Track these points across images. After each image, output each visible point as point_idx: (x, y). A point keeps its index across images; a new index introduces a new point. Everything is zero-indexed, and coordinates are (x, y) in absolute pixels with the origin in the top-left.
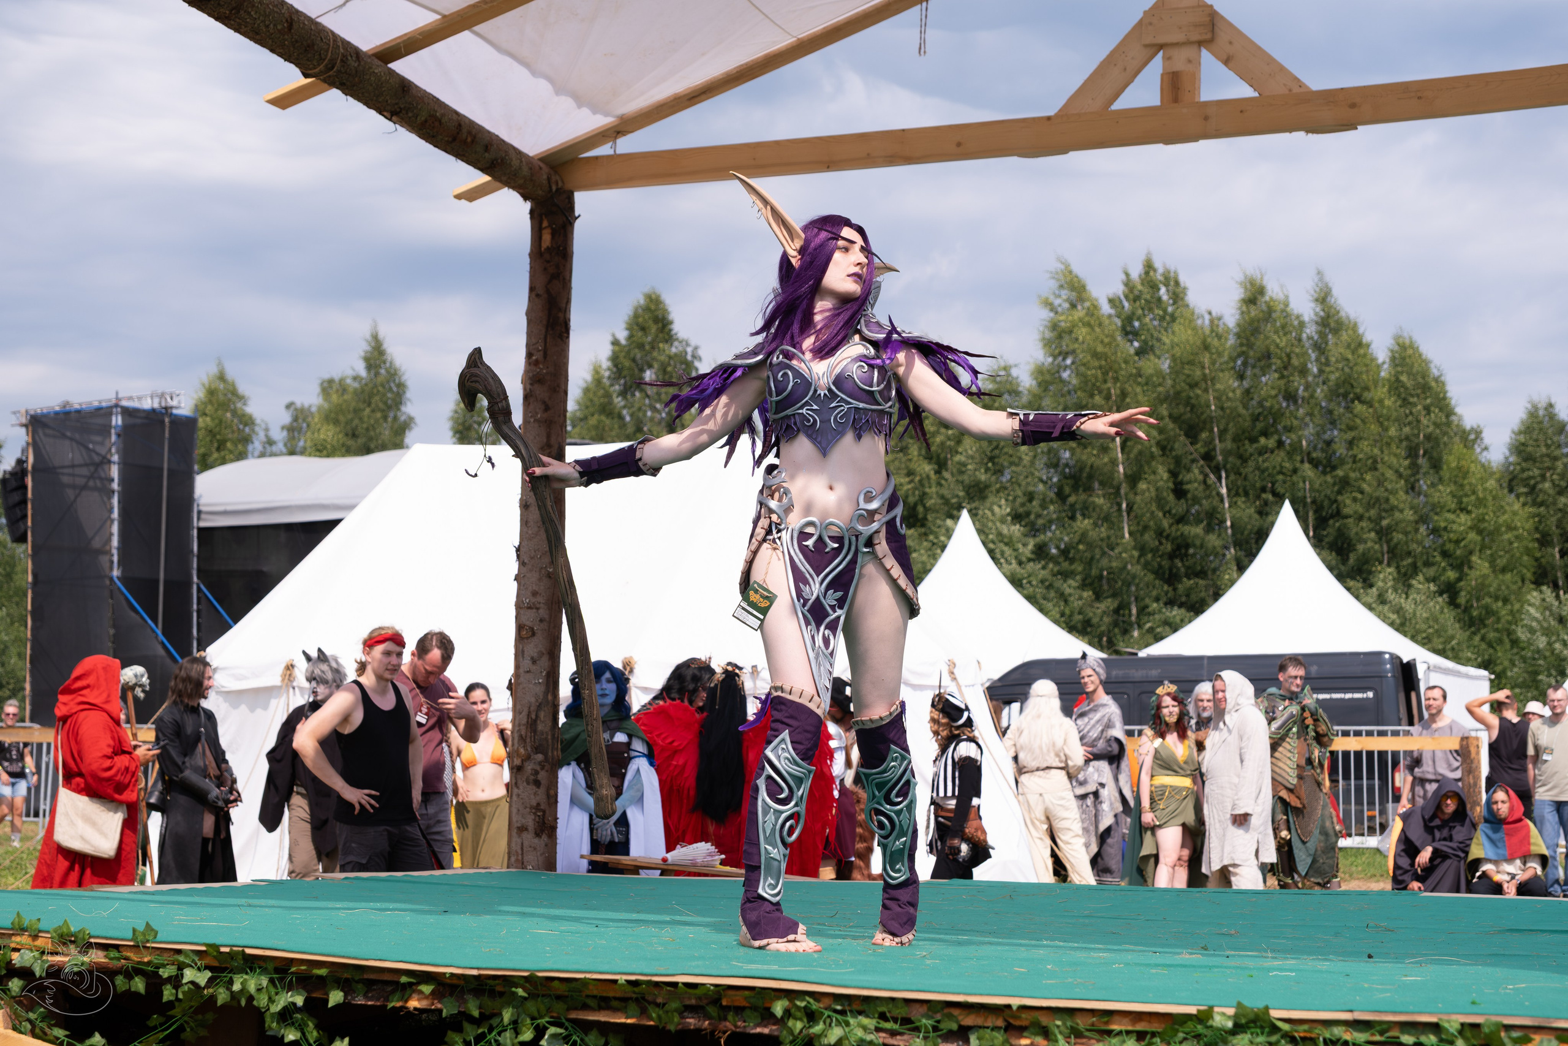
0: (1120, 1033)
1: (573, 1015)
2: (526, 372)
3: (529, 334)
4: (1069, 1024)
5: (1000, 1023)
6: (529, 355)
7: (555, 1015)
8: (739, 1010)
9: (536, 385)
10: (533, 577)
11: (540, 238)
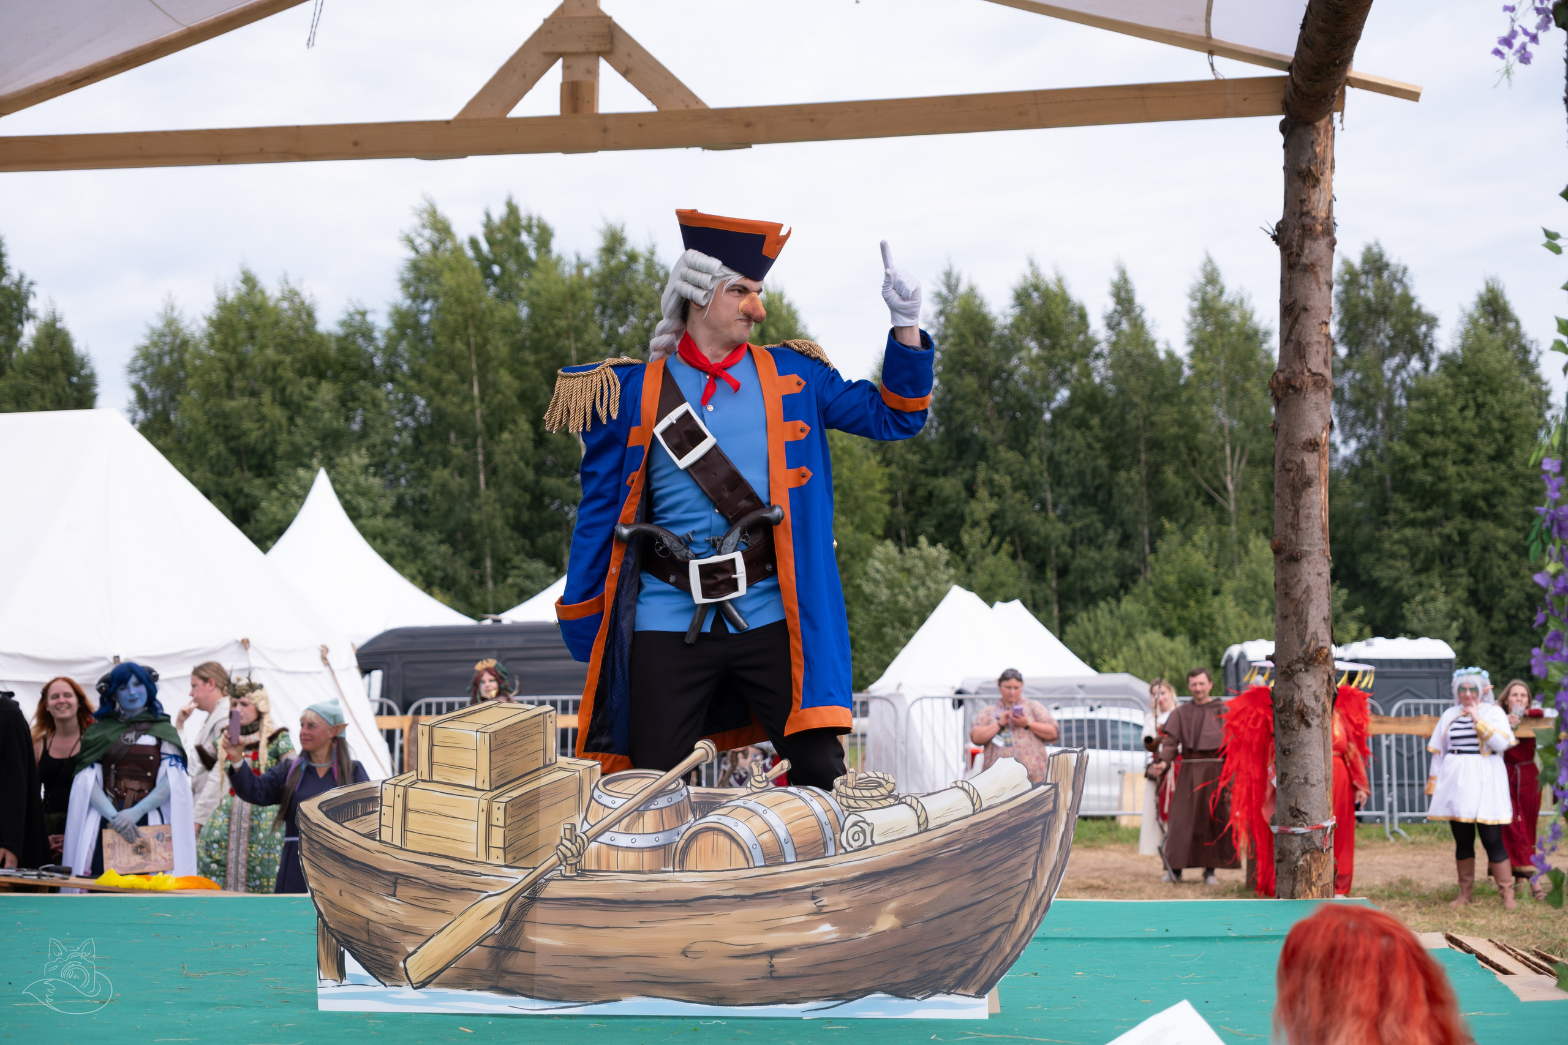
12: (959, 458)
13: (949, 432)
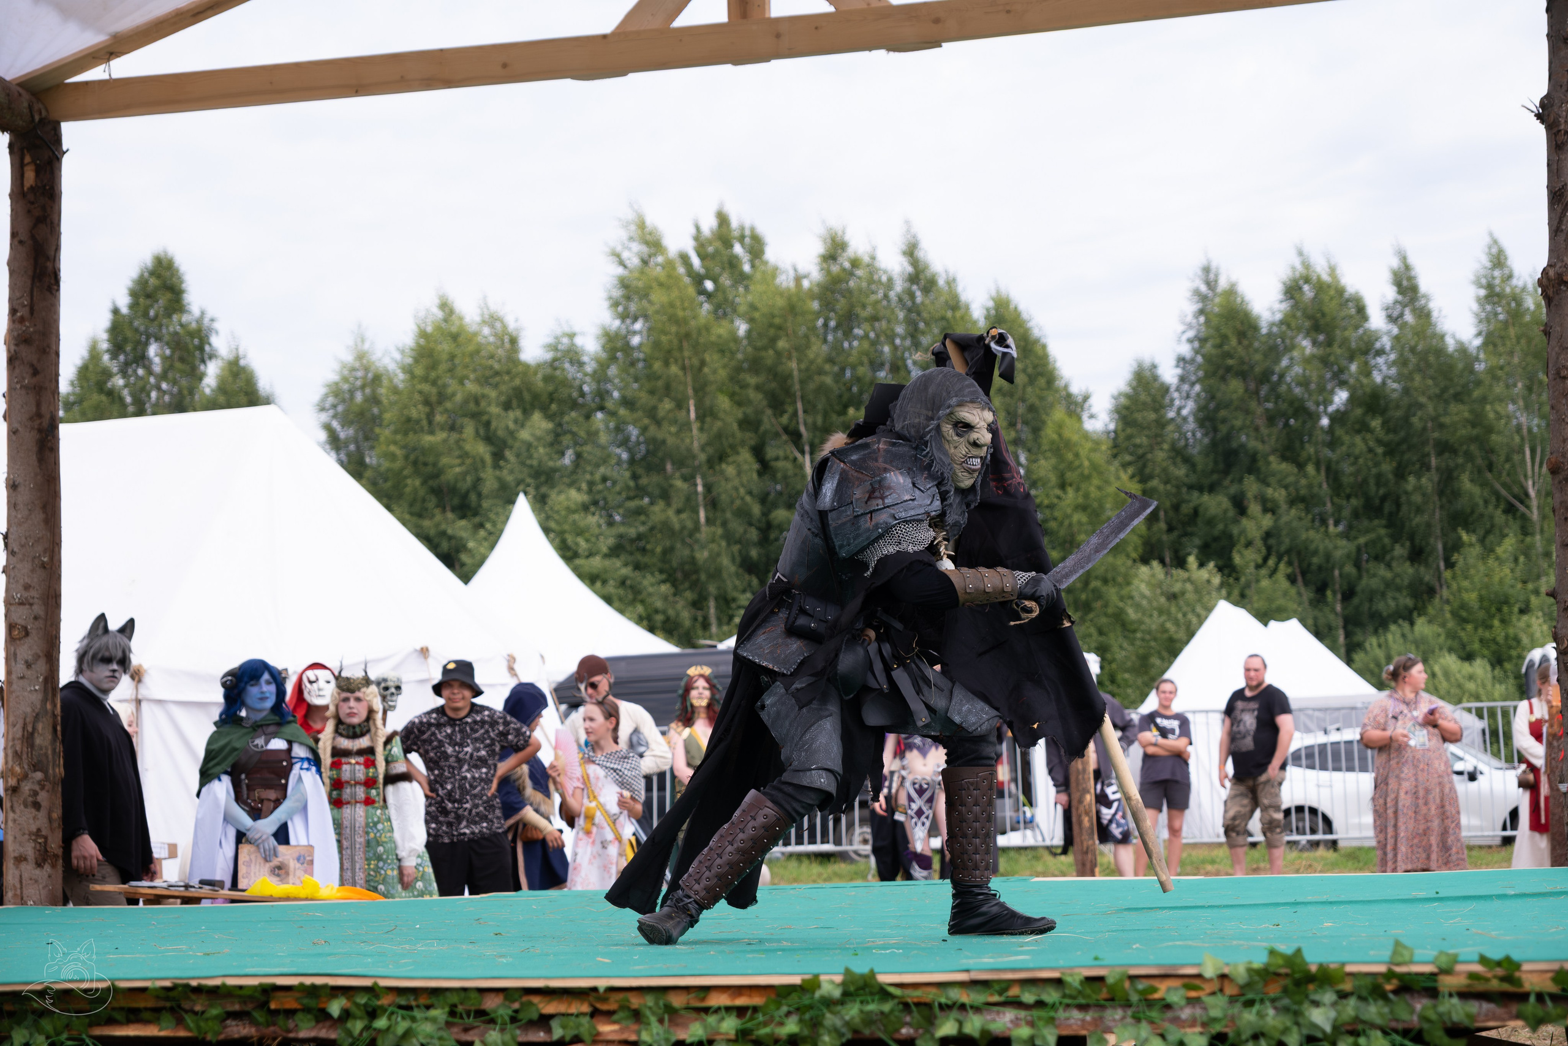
0: (717, 1010)
1: (98, 1031)
2: (10, 331)
3: (12, 287)
4: (661, 1003)
5: (585, 1008)
6: (13, 311)
7: (74, 1033)
8: (290, 1013)
9: (22, 347)
10: (25, 568)
11: (22, 176)
12: (1226, 472)
13: (1214, 444)
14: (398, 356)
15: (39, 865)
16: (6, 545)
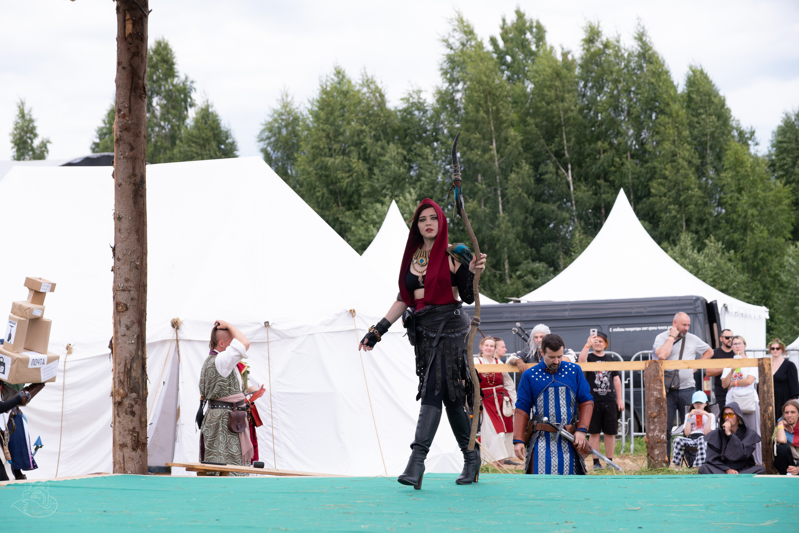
3: (118, 95)
9: (124, 132)
10: (125, 269)
11: (125, 27)
14: (310, 107)
15: (134, 449)
16: (114, 255)
